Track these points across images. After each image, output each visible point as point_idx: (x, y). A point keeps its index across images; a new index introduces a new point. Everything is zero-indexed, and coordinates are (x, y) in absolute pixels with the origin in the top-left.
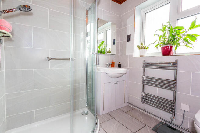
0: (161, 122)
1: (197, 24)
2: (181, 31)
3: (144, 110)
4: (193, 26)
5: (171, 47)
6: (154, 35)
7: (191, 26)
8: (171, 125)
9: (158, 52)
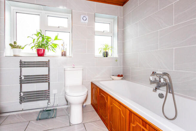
0: (41, 112)
1: (58, 38)
2: (49, 40)
3: (23, 110)
4: (56, 38)
5: (44, 50)
6: (28, 37)
7: (55, 38)
8: (48, 109)
9: (33, 52)
